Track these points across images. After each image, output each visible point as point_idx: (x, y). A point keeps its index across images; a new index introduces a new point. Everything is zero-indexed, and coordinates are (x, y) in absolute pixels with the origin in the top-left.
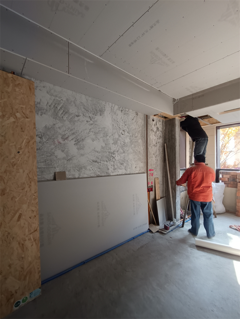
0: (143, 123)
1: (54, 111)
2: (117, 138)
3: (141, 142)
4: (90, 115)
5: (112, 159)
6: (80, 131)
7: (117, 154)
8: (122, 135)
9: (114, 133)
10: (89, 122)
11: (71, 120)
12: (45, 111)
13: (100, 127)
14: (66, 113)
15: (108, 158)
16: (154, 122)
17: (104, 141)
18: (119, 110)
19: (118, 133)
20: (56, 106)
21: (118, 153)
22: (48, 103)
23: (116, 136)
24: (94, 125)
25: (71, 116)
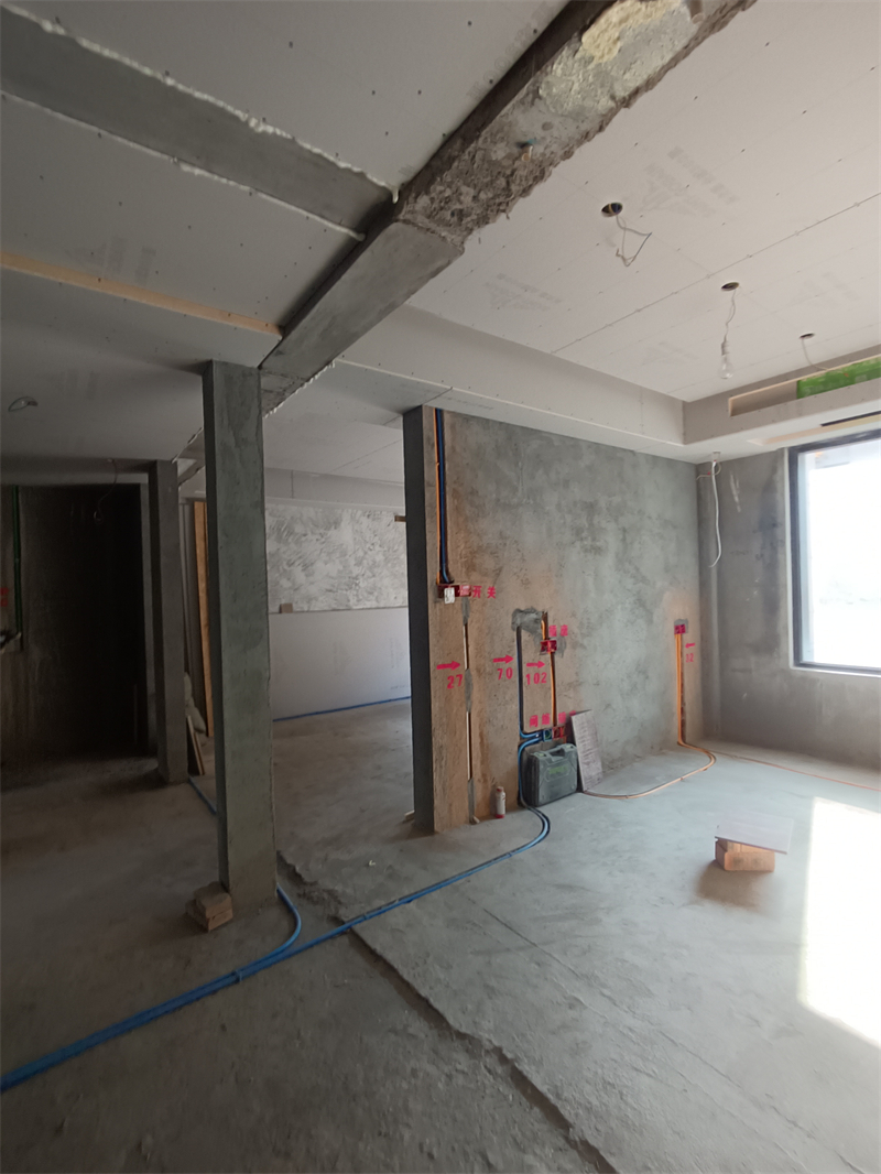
8: (369, 552)
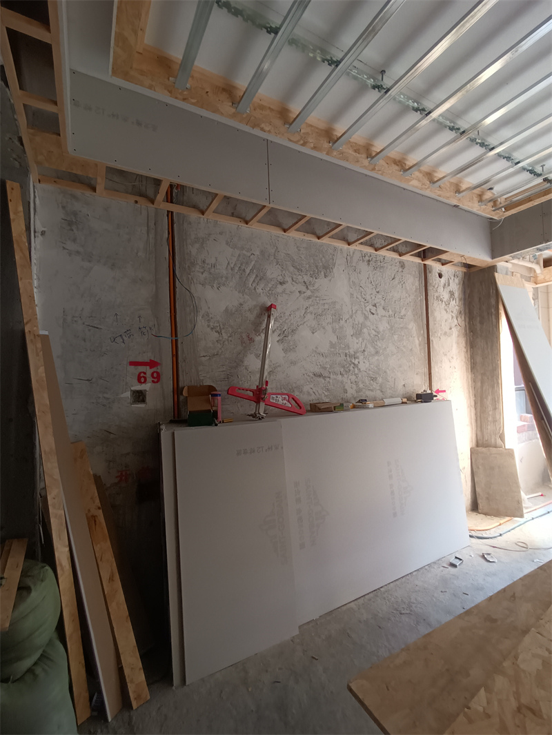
0: (417, 284)
1: (240, 278)
2: (360, 322)
3: (414, 328)
4: (306, 278)
5: (352, 368)
6: (287, 314)
7: (362, 357)
9: (354, 312)
10: (304, 292)
11: (270, 292)
12: (224, 279)
13: (325, 301)
14: (260, 280)
15: (344, 367)
16: (443, 280)
17: (334, 332)
18: (363, 261)
19: (362, 311)
20: (243, 267)
21: (364, 355)
22: (228, 263)
23: (360, 318)
24: (313, 298)
25: (270, 285)
